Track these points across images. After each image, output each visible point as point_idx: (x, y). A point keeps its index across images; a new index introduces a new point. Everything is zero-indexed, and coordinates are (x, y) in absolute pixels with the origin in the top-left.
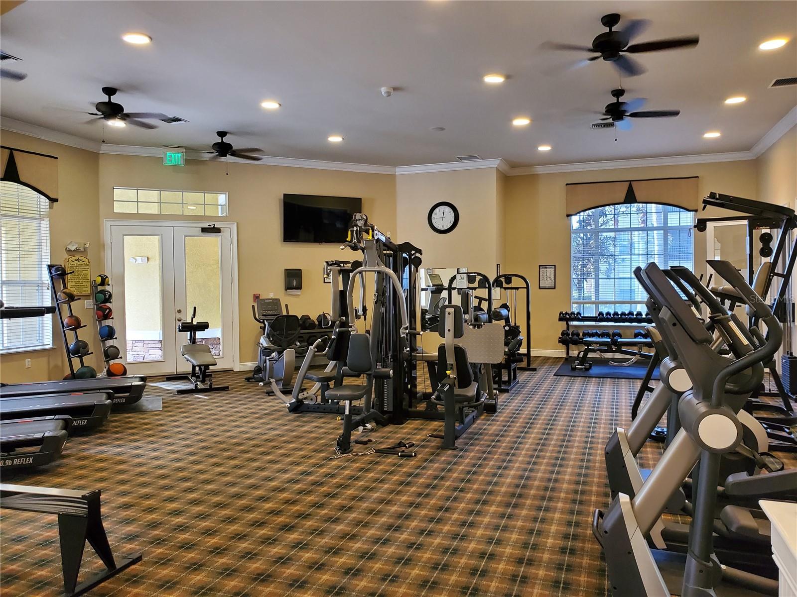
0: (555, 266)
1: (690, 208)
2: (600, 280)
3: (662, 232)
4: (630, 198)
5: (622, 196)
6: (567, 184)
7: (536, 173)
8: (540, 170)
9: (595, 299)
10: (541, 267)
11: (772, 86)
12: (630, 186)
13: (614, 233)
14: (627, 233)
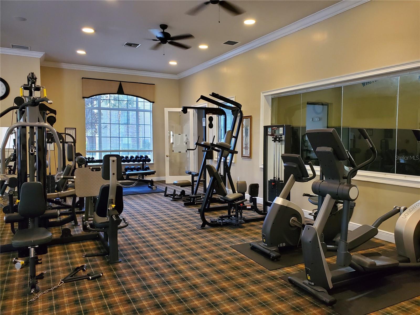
0: (75, 128)
1: (151, 101)
2: (102, 138)
3: (135, 112)
4: (120, 91)
5: (116, 90)
6: (83, 78)
7: (61, 67)
8: (64, 66)
9: (100, 149)
10: (66, 129)
11: (224, 43)
12: (120, 85)
13: (109, 111)
14: (117, 111)
